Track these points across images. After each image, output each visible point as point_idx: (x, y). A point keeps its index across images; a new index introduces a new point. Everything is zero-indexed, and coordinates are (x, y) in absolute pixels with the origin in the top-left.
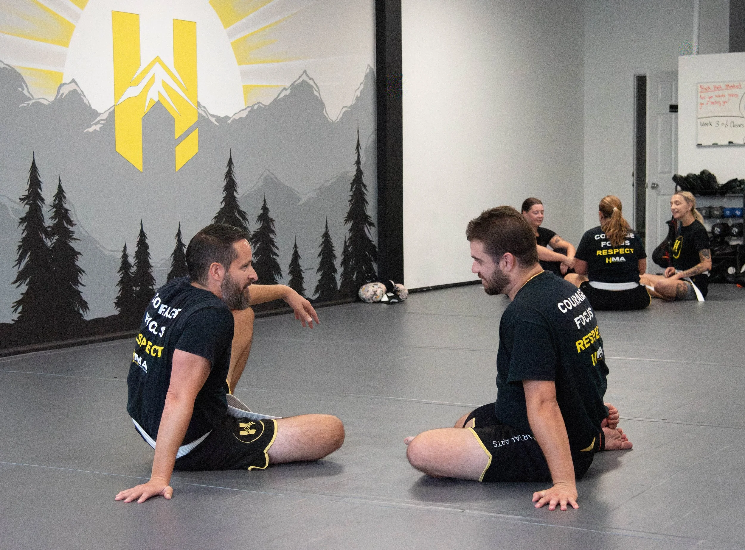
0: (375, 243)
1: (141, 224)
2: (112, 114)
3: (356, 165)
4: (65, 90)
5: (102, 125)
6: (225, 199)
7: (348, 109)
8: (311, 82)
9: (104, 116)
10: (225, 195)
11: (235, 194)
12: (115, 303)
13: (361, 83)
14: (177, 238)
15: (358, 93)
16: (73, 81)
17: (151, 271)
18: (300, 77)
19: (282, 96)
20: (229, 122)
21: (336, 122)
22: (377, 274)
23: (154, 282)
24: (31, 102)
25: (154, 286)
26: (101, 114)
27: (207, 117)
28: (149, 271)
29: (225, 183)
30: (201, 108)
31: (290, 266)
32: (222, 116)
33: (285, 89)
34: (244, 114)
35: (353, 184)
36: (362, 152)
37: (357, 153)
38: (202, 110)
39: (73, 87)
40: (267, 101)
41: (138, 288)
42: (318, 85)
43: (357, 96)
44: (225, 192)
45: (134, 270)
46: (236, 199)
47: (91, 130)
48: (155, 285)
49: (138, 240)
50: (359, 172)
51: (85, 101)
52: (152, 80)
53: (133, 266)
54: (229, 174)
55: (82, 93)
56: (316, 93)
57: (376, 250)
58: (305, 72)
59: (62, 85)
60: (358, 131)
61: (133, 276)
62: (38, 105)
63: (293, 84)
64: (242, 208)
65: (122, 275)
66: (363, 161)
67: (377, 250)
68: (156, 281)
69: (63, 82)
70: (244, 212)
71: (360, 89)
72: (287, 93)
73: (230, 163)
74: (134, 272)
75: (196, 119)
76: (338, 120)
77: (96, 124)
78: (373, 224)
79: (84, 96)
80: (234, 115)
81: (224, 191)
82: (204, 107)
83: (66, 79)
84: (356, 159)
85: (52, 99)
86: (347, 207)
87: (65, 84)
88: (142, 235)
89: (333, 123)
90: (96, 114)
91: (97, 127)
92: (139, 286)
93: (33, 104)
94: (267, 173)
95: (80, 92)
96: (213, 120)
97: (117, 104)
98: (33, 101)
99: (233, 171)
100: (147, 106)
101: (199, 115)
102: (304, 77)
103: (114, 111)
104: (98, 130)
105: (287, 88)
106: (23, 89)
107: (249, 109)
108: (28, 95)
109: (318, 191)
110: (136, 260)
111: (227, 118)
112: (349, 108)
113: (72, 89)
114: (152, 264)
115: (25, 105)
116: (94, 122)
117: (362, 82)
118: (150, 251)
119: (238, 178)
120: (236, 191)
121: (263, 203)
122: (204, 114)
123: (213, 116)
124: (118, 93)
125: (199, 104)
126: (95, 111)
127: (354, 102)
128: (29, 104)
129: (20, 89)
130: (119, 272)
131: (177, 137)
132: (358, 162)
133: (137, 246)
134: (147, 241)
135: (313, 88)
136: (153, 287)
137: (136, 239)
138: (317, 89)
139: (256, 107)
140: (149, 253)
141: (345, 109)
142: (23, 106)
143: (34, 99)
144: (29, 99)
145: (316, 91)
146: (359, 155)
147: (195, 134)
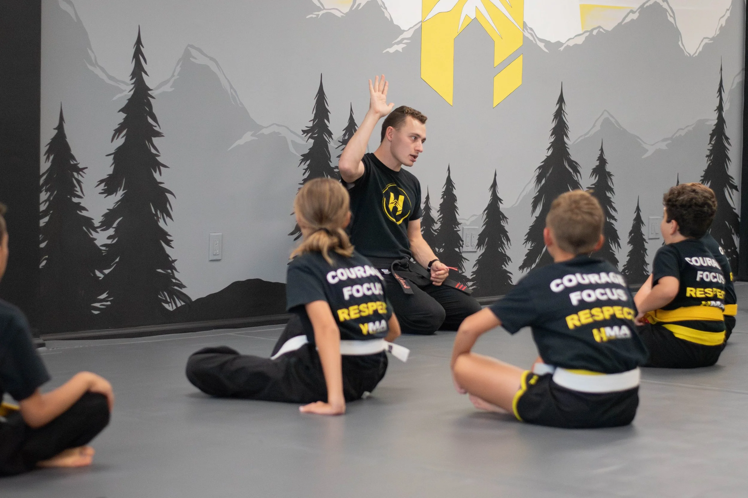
0: (738, 211)
1: (449, 169)
2: (418, 32)
3: (717, 111)
5: (405, 45)
6: (553, 144)
7: (709, 41)
8: (665, 5)
9: (409, 34)
10: (552, 140)
11: (565, 139)
13: (728, 10)
14: (492, 190)
15: (723, 22)
17: (458, 229)
19: (628, 20)
20: (562, 49)
21: (694, 56)
22: (738, 250)
23: (461, 243)
24: (321, 13)
25: (461, 248)
26: (404, 31)
27: (534, 42)
28: (455, 229)
29: (553, 125)
30: (527, 30)
31: (630, 233)
32: (553, 41)
33: (632, 12)
34: (580, 41)
35: (712, 135)
36: (725, 96)
37: (719, 97)
38: (528, 32)
40: (609, 26)
41: (441, 249)
42: (673, 9)
43: (722, 25)
44: (553, 136)
45: (437, 226)
46: (566, 145)
47: (391, 50)
48: (462, 247)
49: (444, 190)
50: (721, 121)
51: (386, 15)
53: (436, 222)
54: (559, 115)
55: (383, 5)
56: (671, 19)
57: (738, 220)
60: (721, 69)
61: (436, 234)
62: (329, 16)
63: (642, 7)
64: (573, 158)
66: (726, 107)
67: (739, 220)
68: (464, 242)
70: (576, 163)
71: (726, 17)
72: (635, 16)
73: (561, 100)
74: (438, 229)
75: (520, 43)
76: (697, 54)
77: (398, 43)
78: (736, 188)
79: (386, 8)
80: (568, 40)
81: (552, 135)
82: (531, 29)
84: (718, 105)
85: (346, 10)
86: (704, 164)
88: (449, 183)
89: (691, 57)
90: (399, 31)
91: (399, 48)
92: (443, 247)
93: (323, 14)
94: (606, 115)
95: (380, 3)
96: (541, 45)
97: (425, 20)
98: (324, 11)
99: (564, 111)
100: (461, 24)
101: (525, 38)
103: (421, 27)
104: (401, 51)
105: (635, 10)
107: (587, 34)
108: (318, 4)
109: (669, 142)
110: (440, 215)
111: (559, 44)
112: (711, 39)
114: (459, 221)
115: (314, 16)
116: (396, 41)
117: (728, 8)
118: (458, 204)
119: (569, 119)
120: (567, 136)
121: (600, 152)
122: (531, 38)
123: (541, 40)
125: (525, 25)
126: (398, 27)
127: (718, 33)
128: (319, 15)
131: (496, 64)
132: (720, 108)
133: (443, 197)
134: (455, 192)
135: (667, 13)
136: (459, 249)
137: (441, 189)
138: (672, 14)
139: (595, 32)
140: (456, 207)
141: (706, 41)
142: (312, 17)
143: (324, 9)
144: (319, 9)
145: (671, 16)
146: (721, 100)
147: (519, 62)
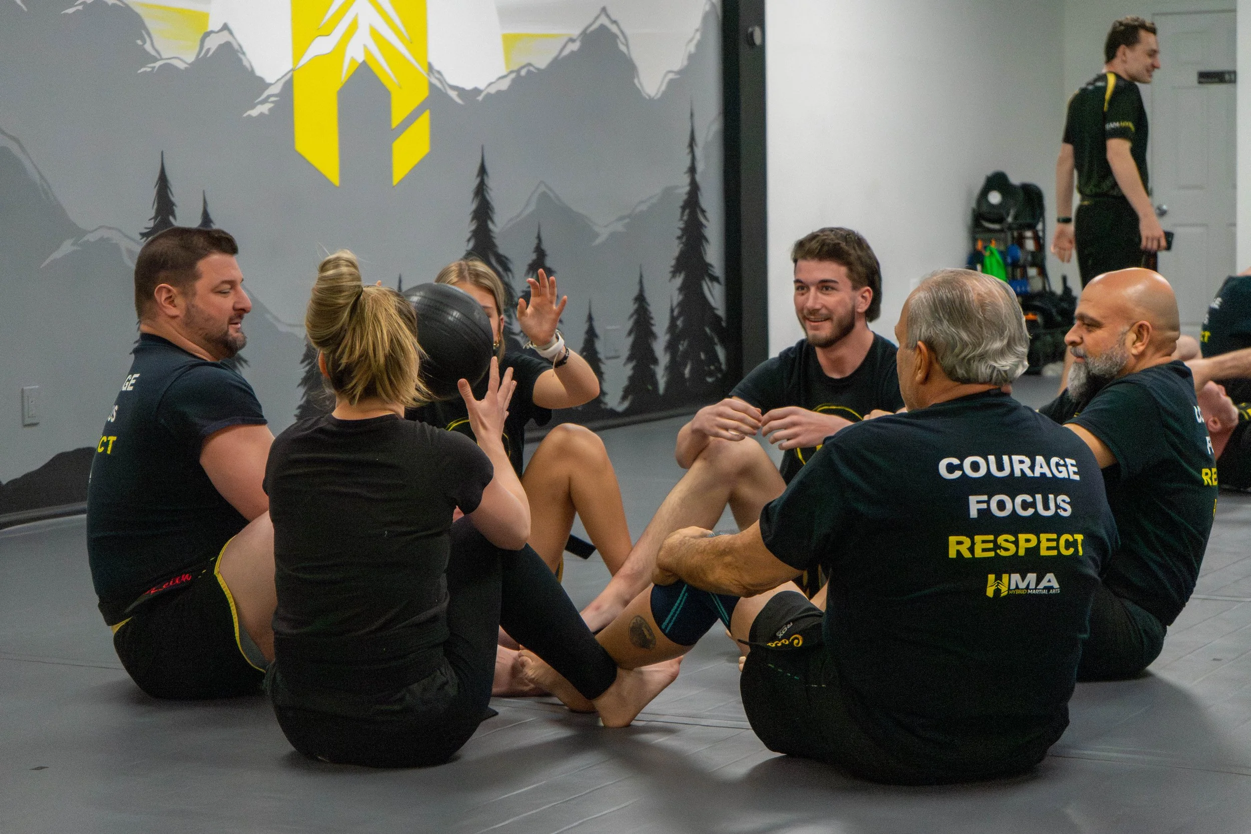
0: (721, 312)
2: (288, 86)
3: (688, 174)
4: (212, 44)
5: (272, 105)
6: (474, 233)
7: (674, 75)
8: (614, 28)
9: (277, 89)
10: (474, 228)
11: (491, 226)
12: (295, 416)
13: (698, 30)
15: (692, 48)
16: (226, 27)
18: (596, 19)
19: (566, 52)
20: (480, 98)
21: (656, 98)
22: (724, 367)
24: (157, 65)
26: (270, 85)
27: (444, 90)
29: (474, 206)
30: (434, 74)
32: (468, 88)
33: (572, 40)
34: (504, 85)
35: (684, 208)
36: (698, 152)
37: (690, 154)
38: (436, 77)
39: (225, 37)
42: (626, 32)
43: (690, 52)
44: (474, 222)
46: (492, 234)
47: (254, 113)
50: (694, 188)
51: (245, 63)
52: (353, 26)
54: (481, 191)
56: (623, 48)
57: (722, 324)
58: (604, 10)
59: (207, 35)
60: (692, 115)
62: (168, 68)
63: (584, 33)
64: (502, 250)
66: (700, 167)
67: (724, 324)
69: (209, 30)
70: (507, 259)
71: (695, 42)
72: (575, 46)
73: (483, 171)
75: (425, 93)
76: (659, 96)
77: (263, 103)
78: (717, 279)
79: (244, 53)
80: (489, 86)
81: (472, 220)
82: (439, 72)
84: (689, 165)
85: (191, 58)
86: (675, 249)
87: (212, 32)
89: (651, 100)
90: (263, 85)
91: (264, 109)
93: (160, 66)
94: (542, 188)
95: (236, 46)
96: (453, 94)
97: (297, 68)
98: (162, 62)
99: (487, 186)
100: (346, 71)
101: (431, 86)
102: (603, 20)
103: (292, 78)
104: (267, 113)
105: (575, 37)
106: (144, 42)
107: (513, 76)
108: (153, 53)
109: (627, 221)
111: (476, 91)
112: (677, 73)
113: (223, 42)
115: (148, 69)
116: (259, 100)
117: (698, 28)
119: (494, 196)
120: (493, 222)
121: (536, 241)
122: (439, 85)
123: (453, 88)
124: (299, 48)
125: (430, 68)
126: (261, 80)
127: (685, 63)
128: (155, 67)
129: (139, 42)
130: (302, 362)
131: (395, 124)
132: (692, 170)
135: (618, 39)
138: (623, 40)
139: (523, 72)
141: (670, 76)
142: (146, 71)
143: (162, 59)
144: (155, 60)
145: (623, 43)
146: (693, 157)
147: (425, 119)
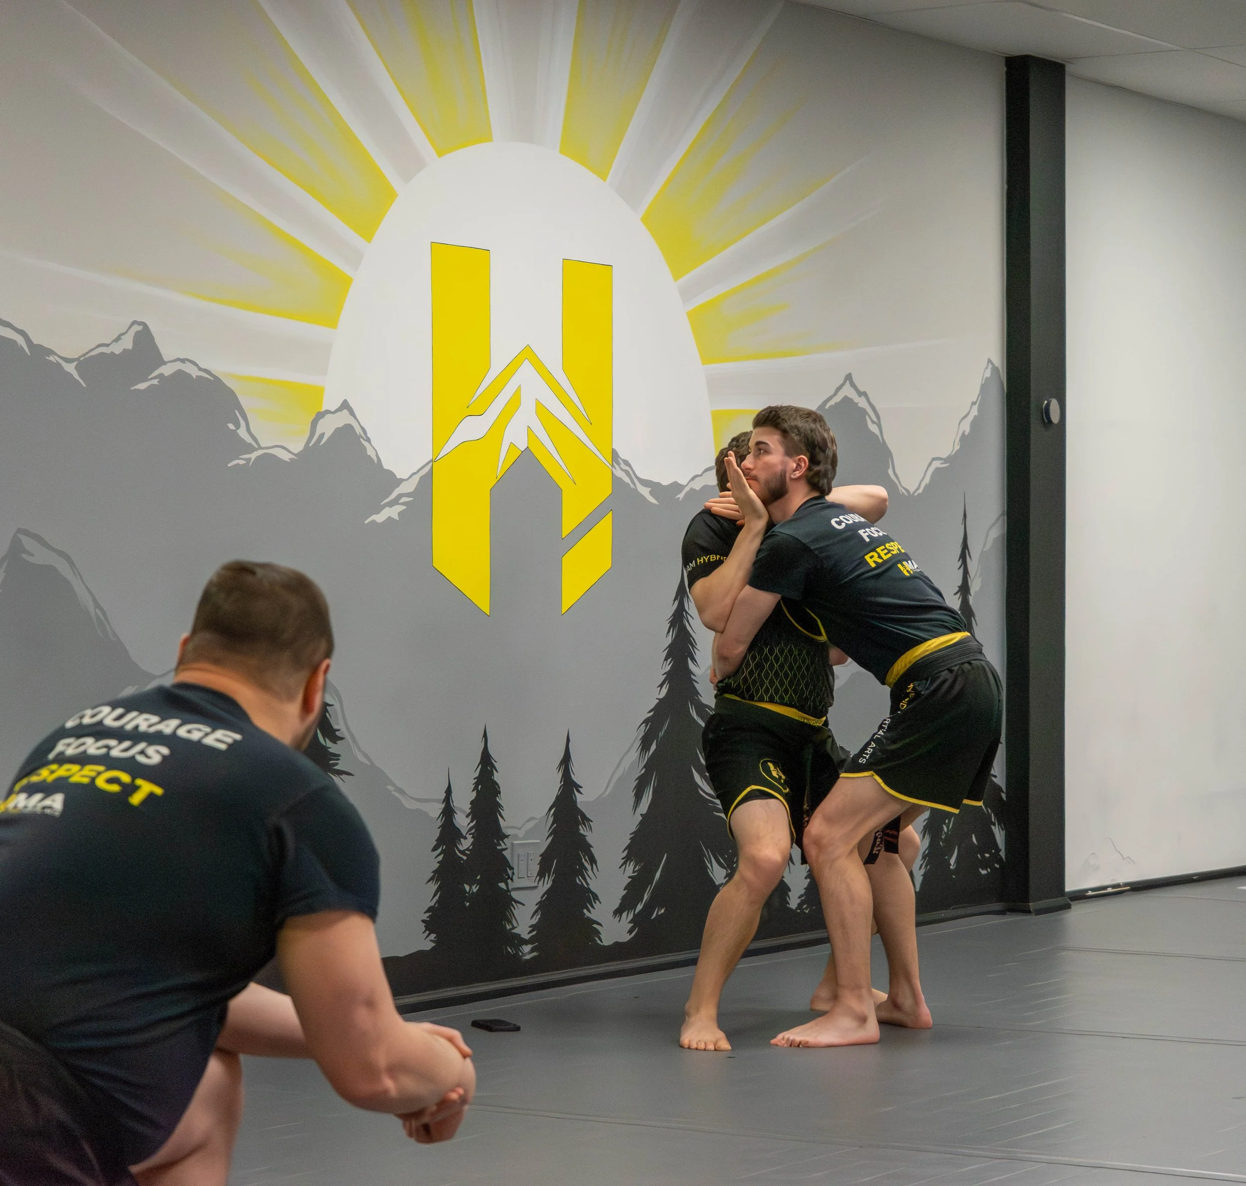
1: (485, 735)
2: (426, 481)
3: (959, 594)
4: (327, 427)
5: (404, 507)
6: (670, 677)
7: (941, 464)
8: (862, 403)
9: (408, 487)
10: (668, 668)
11: (691, 665)
12: (423, 921)
13: (974, 403)
14: (563, 767)
15: (966, 427)
16: (345, 405)
17: (504, 846)
18: (839, 389)
20: (681, 496)
21: (916, 494)
22: (1002, 854)
23: (510, 872)
24: (253, 456)
25: (509, 881)
26: (402, 480)
27: (632, 486)
28: (499, 848)
29: (669, 640)
30: (619, 464)
32: (665, 482)
36: (973, 566)
37: (962, 568)
38: (622, 470)
39: (344, 418)
41: (474, 887)
42: (877, 407)
43: (964, 432)
44: (669, 660)
45: (466, 844)
46: (692, 676)
47: (380, 518)
48: (512, 879)
49: (477, 774)
51: (370, 452)
52: (515, 402)
53: (464, 835)
54: (679, 620)
55: (363, 435)
56: (873, 428)
57: (1001, 797)
58: (849, 378)
59: (320, 415)
60: (965, 516)
61: (465, 858)
62: (268, 460)
64: (705, 698)
65: (440, 858)
66: (975, 586)
67: (1004, 796)
68: (516, 871)
69: (323, 410)
71: (970, 418)
73: (682, 593)
74: (468, 849)
75: (606, 490)
76: (920, 491)
77: (391, 504)
79: (368, 440)
80: (693, 479)
81: (666, 659)
82: (626, 463)
83: (331, 402)
84: (960, 583)
85: (297, 447)
87: (328, 412)
88: (486, 761)
89: (910, 496)
90: (393, 481)
91: (393, 512)
92: (478, 882)
93: (258, 458)
95: (358, 430)
96: (645, 491)
97: (436, 460)
98: (260, 452)
99: (687, 613)
100: (503, 460)
101: (616, 480)
102: (848, 391)
103: (431, 472)
104: (396, 517)
106: (238, 426)
108: (249, 439)
110: (472, 821)
111: (676, 487)
112: (945, 460)
113: (341, 425)
114: (507, 831)
115: (242, 462)
116: (387, 500)
117: (975, 400)
118: (502, 800)
119: (696, 626)
120: (693, 659)
122: (626, 479)
123: (645, 483)
124: (440, 434)
125: (615, 455)
126: (391, 474)
127: (957, 447)
128: (250, 459)
129: (231, 426)
130: (434, 849)
131: (565, 532)
132: (964, 589)
133: (476, 788)
134: (497, 777)
135: (867, 417)
136: (507, 885)
137: (472, 772)
138: (875, 419)
140: (499, 805)
141: (937, 464)
142: (238, 464)
143: (260, 448)
144: (250, 449)
145: (873, 422)
146: (966, 573)
147: (605, 526)
